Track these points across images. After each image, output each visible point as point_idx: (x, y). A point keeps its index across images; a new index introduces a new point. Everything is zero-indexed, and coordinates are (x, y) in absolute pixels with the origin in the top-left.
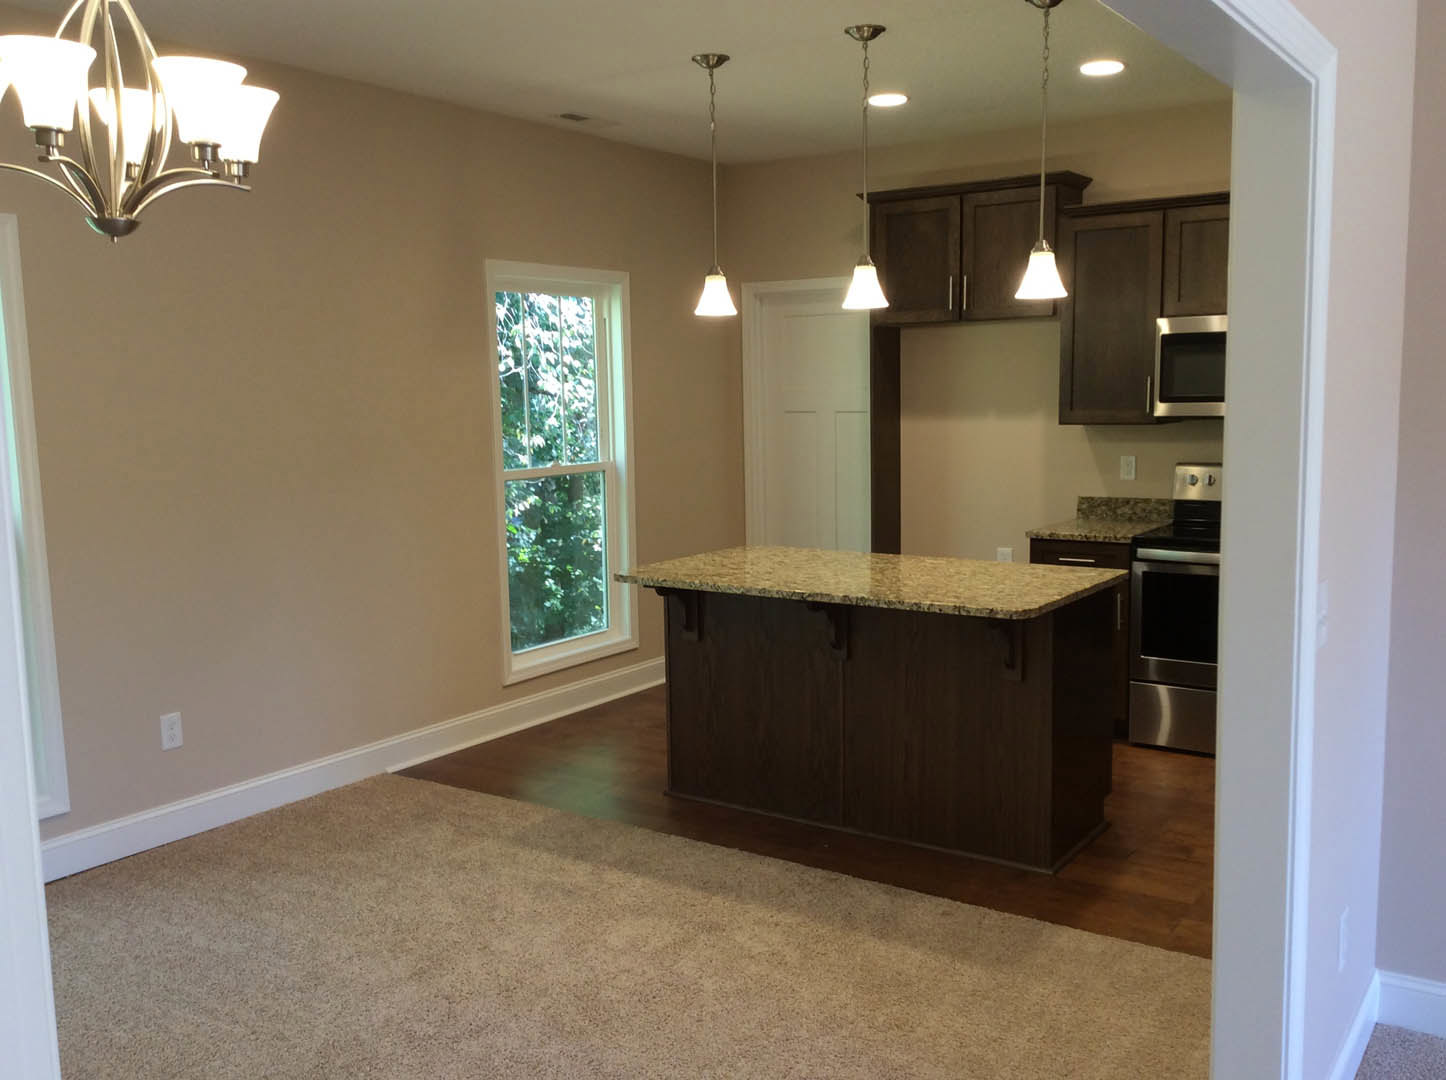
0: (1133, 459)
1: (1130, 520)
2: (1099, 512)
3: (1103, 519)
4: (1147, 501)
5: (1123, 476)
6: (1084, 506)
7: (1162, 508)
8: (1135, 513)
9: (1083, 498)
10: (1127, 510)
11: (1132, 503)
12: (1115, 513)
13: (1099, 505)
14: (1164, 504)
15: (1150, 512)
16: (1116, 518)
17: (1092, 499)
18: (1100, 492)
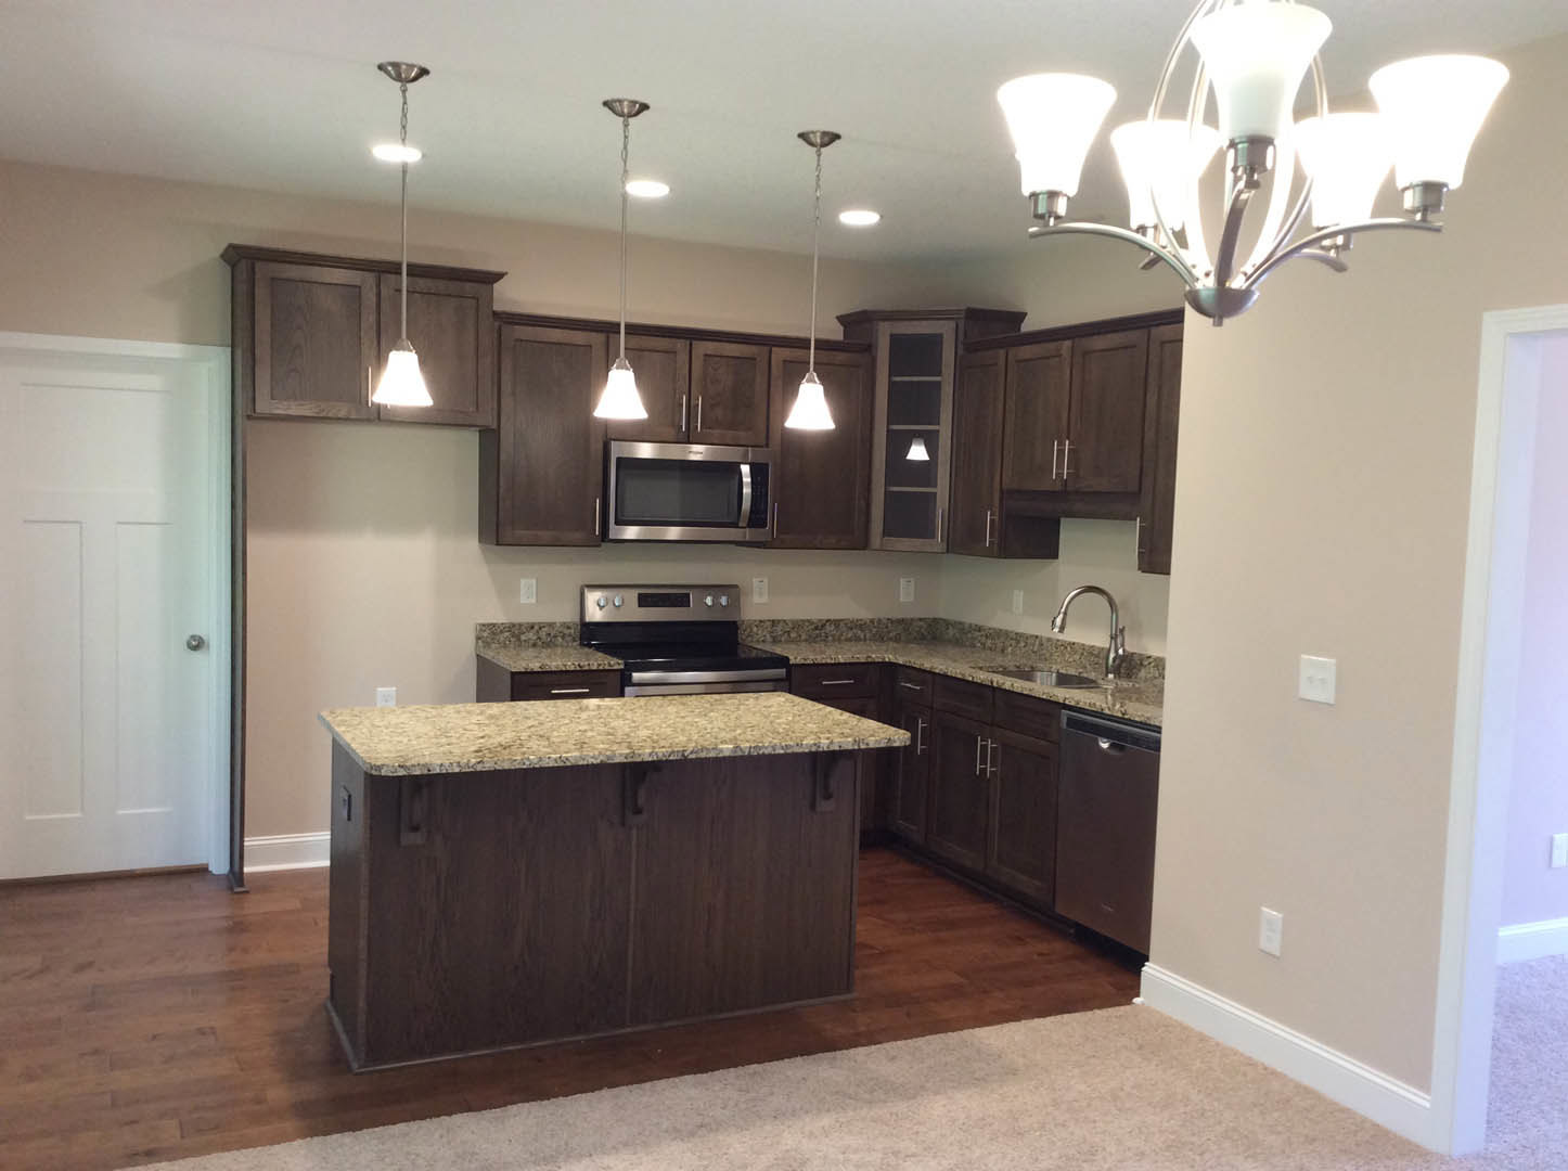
0: (534, 581)
1: (534, 645)
2: (502, 639)
3: (505, 646)
4: (551, 625)
5: (523, 600)
6: (485, 634)
7: (567, 632)
8: (539, 638)
9: (484, 625)
10: (531, 635)
11: (536, 627)
12: (519, 640)
13: (501, 632)
14: (569, 628)
15: (555, 637)
16: (520, 643)
17: (494, 625)
18: (498, 616)
